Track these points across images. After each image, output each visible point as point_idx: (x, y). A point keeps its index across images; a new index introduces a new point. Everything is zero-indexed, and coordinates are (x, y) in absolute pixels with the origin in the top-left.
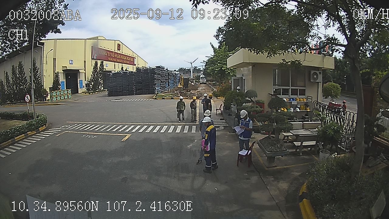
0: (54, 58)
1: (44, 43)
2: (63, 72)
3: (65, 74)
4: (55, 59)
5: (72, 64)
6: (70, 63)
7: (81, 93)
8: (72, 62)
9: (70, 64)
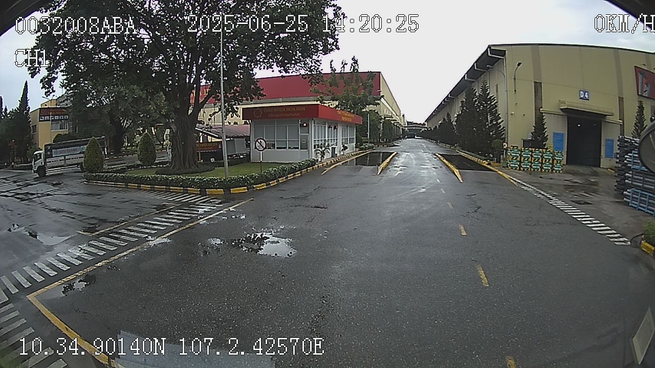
0: (535, 82)
1: (505, 51)
2: (562, 113)
3: (566, 117)
4: (538, 86)
5: (588, 100)
6: (582, 96)
7: (607, 169)
8: (587, 96)
9: (581, 98)
